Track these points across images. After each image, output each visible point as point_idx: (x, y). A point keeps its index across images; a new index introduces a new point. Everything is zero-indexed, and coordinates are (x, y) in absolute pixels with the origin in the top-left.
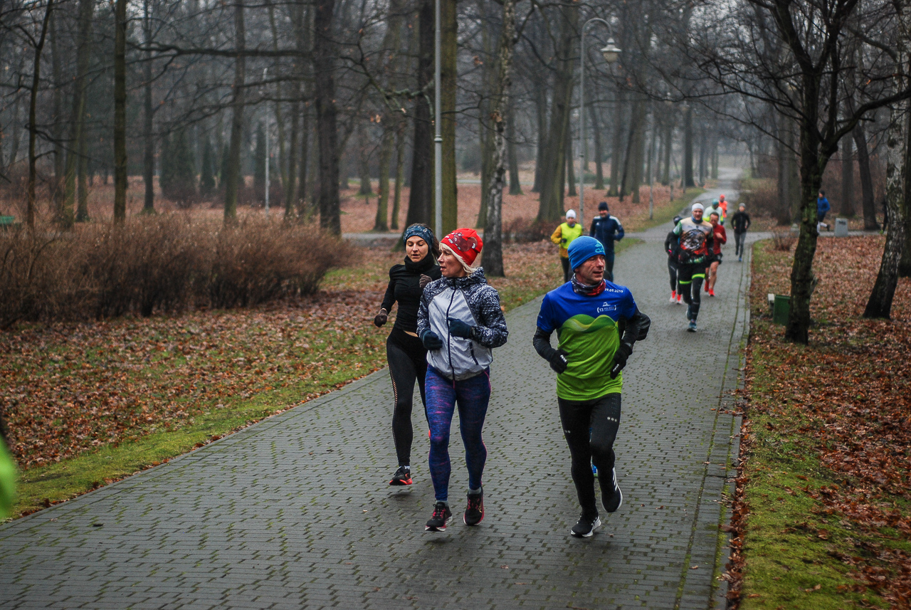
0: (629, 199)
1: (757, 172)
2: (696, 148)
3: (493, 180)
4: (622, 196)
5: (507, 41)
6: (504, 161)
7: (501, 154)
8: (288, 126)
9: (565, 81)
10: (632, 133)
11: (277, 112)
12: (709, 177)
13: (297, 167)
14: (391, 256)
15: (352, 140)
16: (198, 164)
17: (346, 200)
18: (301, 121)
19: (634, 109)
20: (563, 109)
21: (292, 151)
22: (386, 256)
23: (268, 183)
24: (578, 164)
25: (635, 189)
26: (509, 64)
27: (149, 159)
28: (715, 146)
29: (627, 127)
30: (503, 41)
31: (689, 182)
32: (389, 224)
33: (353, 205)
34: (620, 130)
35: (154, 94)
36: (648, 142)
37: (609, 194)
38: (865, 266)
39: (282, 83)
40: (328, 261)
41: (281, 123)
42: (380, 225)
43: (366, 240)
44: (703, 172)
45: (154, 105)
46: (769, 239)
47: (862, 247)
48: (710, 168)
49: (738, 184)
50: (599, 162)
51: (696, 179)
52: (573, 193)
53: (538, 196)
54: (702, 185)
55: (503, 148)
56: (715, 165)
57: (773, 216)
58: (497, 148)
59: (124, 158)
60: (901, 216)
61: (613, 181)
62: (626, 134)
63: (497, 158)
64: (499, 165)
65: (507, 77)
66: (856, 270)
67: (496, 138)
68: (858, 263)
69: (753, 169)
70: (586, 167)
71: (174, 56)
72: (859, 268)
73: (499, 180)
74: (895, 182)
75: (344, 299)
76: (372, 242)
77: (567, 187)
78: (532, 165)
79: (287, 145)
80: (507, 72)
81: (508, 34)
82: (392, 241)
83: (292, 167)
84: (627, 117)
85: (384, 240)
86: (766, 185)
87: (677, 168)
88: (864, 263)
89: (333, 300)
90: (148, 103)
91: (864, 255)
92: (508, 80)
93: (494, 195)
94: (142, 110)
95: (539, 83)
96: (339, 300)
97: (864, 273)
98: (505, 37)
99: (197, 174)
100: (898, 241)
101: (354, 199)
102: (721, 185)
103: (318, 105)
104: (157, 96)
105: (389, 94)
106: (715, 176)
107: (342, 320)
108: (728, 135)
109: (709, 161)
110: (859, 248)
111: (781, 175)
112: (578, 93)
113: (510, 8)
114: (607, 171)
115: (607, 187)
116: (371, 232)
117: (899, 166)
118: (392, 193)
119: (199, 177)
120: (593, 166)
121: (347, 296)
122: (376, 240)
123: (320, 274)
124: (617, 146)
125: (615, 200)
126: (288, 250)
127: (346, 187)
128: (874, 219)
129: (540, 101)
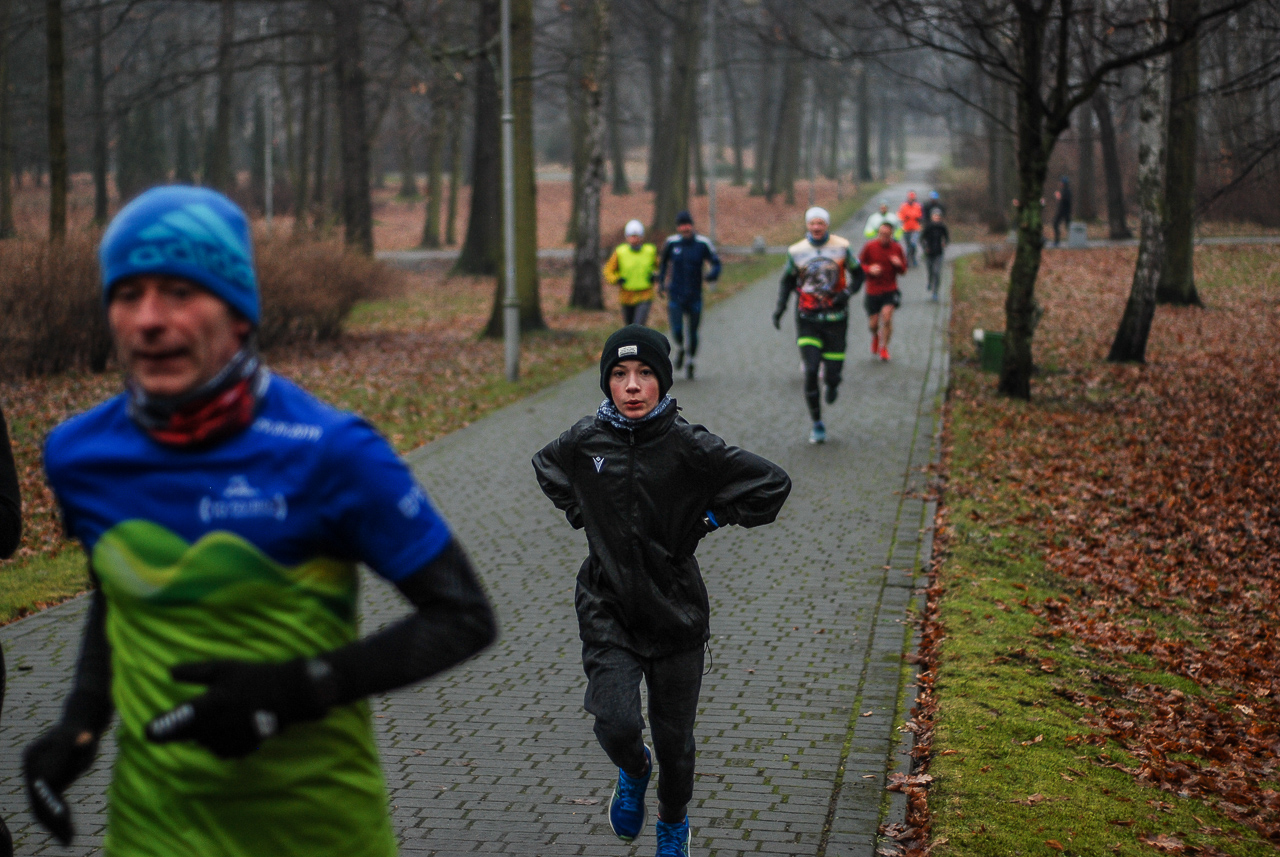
0: (780, 199)
1: (961, 159)
2: (875, 127)
3: (587, 175)
4: (770, 195)
6: (603, 147)
7: (598, 137)
8: (297, 100)
9: (688, 34)
10: (783, 107)
11: (281, 81)
12: (893, 169)
13: (312, 160)
14: (445, 283)
15: (389, 120)
16: (171, 155)
17: (382, 205)
18: (315, 94)
19: (786, 72)
20: (685, 72)
21: (304, 136)
22: (437, 284)
23: (269, 181)
24: (708, 150)
25: (789, 186)
26: (608, 9)
27: (100, 150)
28: (900, 123)
29: (777, 97)
31: (865, 174)
32: (442, 236)
33: (393, 212)
34: (767, 102)
35: (106, 56)
36: (807, 119)
37: (753, 193)
38: (1111, 290)
39: (289, 40)
40: (358, 290)
41: (286, 96)
42: (429, 240)
43: (410, 261)
44: (885, 160)
45: (106, 71)
46: (976, 254)
47: (1107, 262)
48: (894, 154)
49: (934, 177)
50: (738, 145)
51: (875, 169)
52: (701, 191)
53: (650, 196)
54: (883, 178)
55: (601, 129)
56: (901, 149)
57: (983, 219)
58: (593, 129)
59: (63, 148)
60: (1159, 218)
61: (758, 174)
62: (774, 109)
64: (596, 152)
65: (605, 28)
66: (1097, 295)
67: (591, 114)
68: (1101, 285)
69: (954, 155)
70: (719, 155)
71: (133, 2)
72: (1102, 293)
73: (596, 175)
74: (1151, 171)
75: (379, 344)
76: (419, 263)
77: (692, 182)
78: (645, 153)
79: (296, 128)
80: (605, 21)
82: (445, 263)
83: (304, 158)
84: (778, 83)
85: (436, 262)
86: (973, 177)
87: (847, 154)
88: (1109, 285)
89: (364, 346)
90: (97, 71)
91: (1109, 274)
92: (607, 32)
93: (589, 196)
94: (89, 80)
95: (653, 40)
96: (373, 344)
97: (1109, 299)
99: (169, 168)
100: (1154, 254)
101: (393, 203)
102: (909, 178)
103: (339, 70)
104: (110, 60)
105: (438, 53)
106: (901, 164)
107: (376, 375)
108: (920, 109)
109: (892, 144)
110: (1102, 264)
111: (992, 164)
112: (707, 51)
114: (749, 160)
115: (750, 183)
116: (415, 249)
117: (1155, 149)
118: (445, 194)
120: (729, 154)
121: (384, 340)
122: (424, 260)
123: (344, 310)
124: (763, 124)
125: (760, 201)
126: (298, 276)
127: (381, 186)
128: (1123, 224)
129: (653, 63)
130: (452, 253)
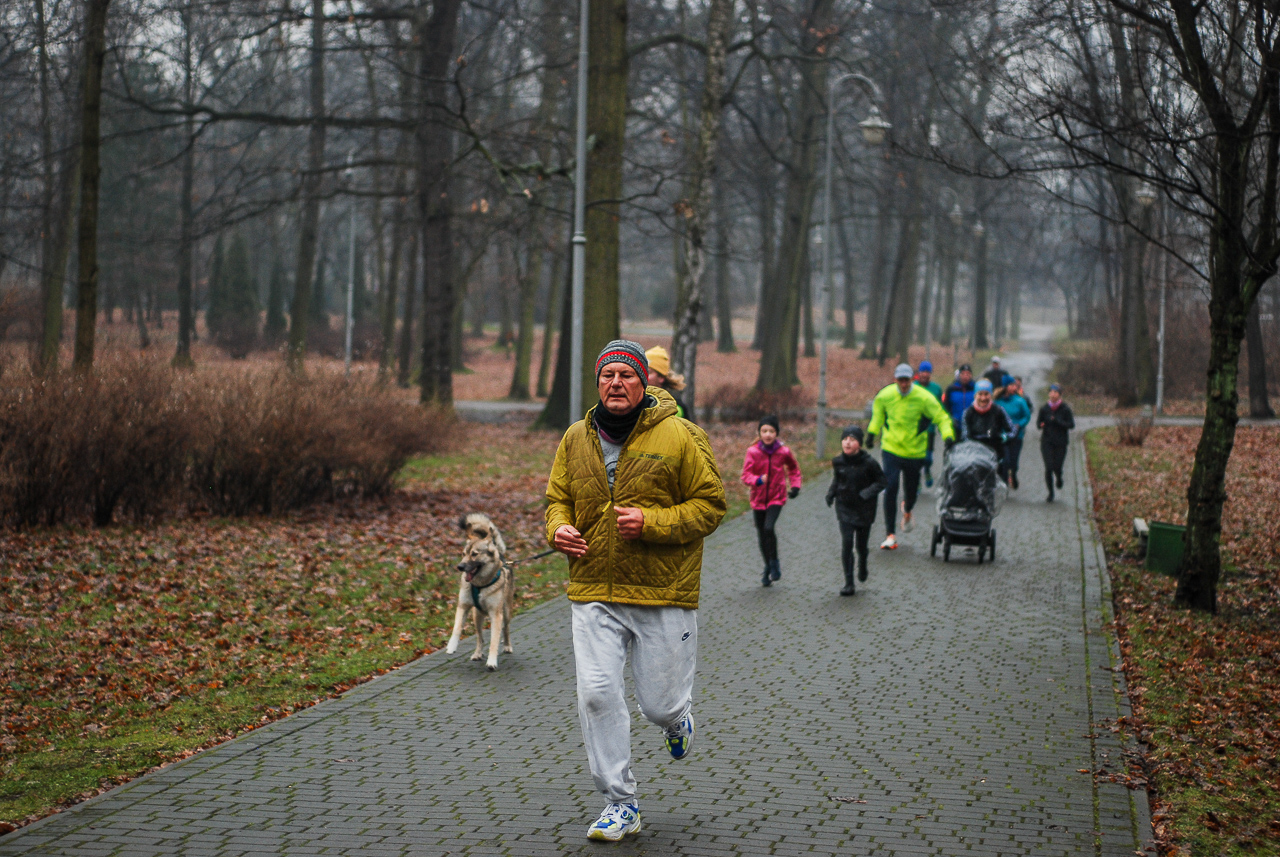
2: (991, 293)
3: (684, 321)
4: (882, 358)
5: (711, 100)
6: (702, 291)
7: (696, 279)
8: (388, 239)
9: (802, 180)
10: (899, 266)
12: (1008, 336)
13: (399, 301)
14: (526, 437)
16: (264, 293)
17: (478, 353)
19: (905, 230)
20: (798, 224)
21: (393, 276)
22: (518, 437)
23: (350, 322)
24: (818, 311)
25: (902, 348)
26: (713, 137)
28: (1016, 292)
29: (893, 256)
30: (705, 101)
31: (981, 342)
32: (533, 390)
33: (488, 360)
34: (882, 261)
35: (179, 185)
36: (921, 283)
37: (864, 356)
38: (1265, 473)
40: (408, 444)
41: (379, 235)
42: (518, 391)
43: (494, 412)
44: (999, 330)
45: (196, 206)
46: (1107, 428)
47: (1253, 443)
48: (1008, 324)
49: (1049, 346)
50: (850, 307)
51: (990, 338)
52: (810, 352)
53: (758, 355)
54: (998, 347)
55: (700, 270)
56: (1016, 319)
57: (1107, 393)
58: (691, 270)
61: (870, 337)
62: (890, 269)
63: (691, 286)
64: (694, 297)
65: (709, 158)
66: (1253, 479)
67: (691, 253)
68: (1254, 467)
69: (1069, 321)
70: (830, 316)
71: (205, 123)
72: (1258, 477)
73: (692, 321)
75: (432, 506)
76: (503, 414)
77: (802, 343)
78: (753, 311)
79: (386, 267)
80: (709, 150)
81: (712, 91)
82: (530, 415)
83: (391, 300)
84: (893, 246)
85: (520, 412)
86: (1098, 348)
87: (962, 320)
88: (1261, 468)
89: (415, 506)
90: (186, 203)
91: (1260, 456)
92: (711, 162)
93: (684, 346)
95: (765, 185)
96: (424, 506)
97: (1268, 486)
98: (708, 95)
99: (261, 309)
101: (489, 352)
102: (1026, 348)
103: (423, 204)
105: (507, 168)
106: (1015, 334)
107: (412, 544)
108: (1039, 275)
109: (1008, 314)
110: (1248, 445)
111: (1124, 332)
112: (823, 205)
113: (718, 48)
114: (861, 324)
115: (861, 346)
116: (503, 400)
119: (264, 314)
120: (840, 316)
121: (438, 501)
122: (509, 412)
123: (396, 464)
124: (877, 285)
125: (872, 364)
126: (342, 423)
127: (478, 334)
128: (1265, 402)
129: (765, 217)
130: (538, 405)
